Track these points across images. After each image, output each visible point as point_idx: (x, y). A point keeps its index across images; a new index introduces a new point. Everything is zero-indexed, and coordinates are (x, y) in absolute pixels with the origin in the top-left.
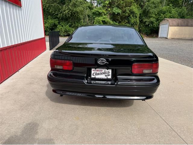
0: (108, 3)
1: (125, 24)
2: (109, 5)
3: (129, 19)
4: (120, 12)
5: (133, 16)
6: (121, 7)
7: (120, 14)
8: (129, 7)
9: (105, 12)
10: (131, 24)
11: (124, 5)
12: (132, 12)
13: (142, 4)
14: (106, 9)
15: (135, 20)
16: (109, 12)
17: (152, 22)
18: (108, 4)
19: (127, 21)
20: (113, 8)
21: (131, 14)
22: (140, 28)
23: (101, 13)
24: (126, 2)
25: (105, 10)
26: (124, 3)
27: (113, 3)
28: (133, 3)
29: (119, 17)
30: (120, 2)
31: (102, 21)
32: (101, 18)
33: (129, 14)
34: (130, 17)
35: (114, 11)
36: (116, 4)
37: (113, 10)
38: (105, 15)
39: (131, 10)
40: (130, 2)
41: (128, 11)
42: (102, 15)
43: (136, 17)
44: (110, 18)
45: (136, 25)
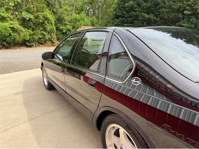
0: (13, 4)
1: (41, 31)
2: (15, 8)
3: (43, 26)
4: (32, 17)
5: (48, 23)
6: (32, 11)
7: (32, 20)
8: (42, 12)
9: (11, 17)
10: (48, 31)
11: (35, 9)
12: (46, 18)
13: (55, 10)
14: (12, 13)
15: (51, 27)
16: (17, 17)
17: (69, 29)
18: (13, 7)
19: (42, 28)
20: (22, 12)
21: (46, 21)
22: (58, 36)
23: (6, 18)
24: (37, 7)
25: (10, 13)
26: (35, 8)
27: (20, 6)
28: (45, 8)
29: (31, 23)
30: (30, 5)
31: (10, 27)
32: (7, 24)
33: (43, 20)
34: (45, 24)
35: (24, 16)
36: (25, 8)
37: (22, 14)
38: (11, 20)
39: (45, 16)
40: (42, 7)
41: (41, 17)
42: (7, 20)
43: (52, 24)
44: (20, 25)
45: (53, 33)
